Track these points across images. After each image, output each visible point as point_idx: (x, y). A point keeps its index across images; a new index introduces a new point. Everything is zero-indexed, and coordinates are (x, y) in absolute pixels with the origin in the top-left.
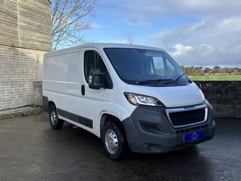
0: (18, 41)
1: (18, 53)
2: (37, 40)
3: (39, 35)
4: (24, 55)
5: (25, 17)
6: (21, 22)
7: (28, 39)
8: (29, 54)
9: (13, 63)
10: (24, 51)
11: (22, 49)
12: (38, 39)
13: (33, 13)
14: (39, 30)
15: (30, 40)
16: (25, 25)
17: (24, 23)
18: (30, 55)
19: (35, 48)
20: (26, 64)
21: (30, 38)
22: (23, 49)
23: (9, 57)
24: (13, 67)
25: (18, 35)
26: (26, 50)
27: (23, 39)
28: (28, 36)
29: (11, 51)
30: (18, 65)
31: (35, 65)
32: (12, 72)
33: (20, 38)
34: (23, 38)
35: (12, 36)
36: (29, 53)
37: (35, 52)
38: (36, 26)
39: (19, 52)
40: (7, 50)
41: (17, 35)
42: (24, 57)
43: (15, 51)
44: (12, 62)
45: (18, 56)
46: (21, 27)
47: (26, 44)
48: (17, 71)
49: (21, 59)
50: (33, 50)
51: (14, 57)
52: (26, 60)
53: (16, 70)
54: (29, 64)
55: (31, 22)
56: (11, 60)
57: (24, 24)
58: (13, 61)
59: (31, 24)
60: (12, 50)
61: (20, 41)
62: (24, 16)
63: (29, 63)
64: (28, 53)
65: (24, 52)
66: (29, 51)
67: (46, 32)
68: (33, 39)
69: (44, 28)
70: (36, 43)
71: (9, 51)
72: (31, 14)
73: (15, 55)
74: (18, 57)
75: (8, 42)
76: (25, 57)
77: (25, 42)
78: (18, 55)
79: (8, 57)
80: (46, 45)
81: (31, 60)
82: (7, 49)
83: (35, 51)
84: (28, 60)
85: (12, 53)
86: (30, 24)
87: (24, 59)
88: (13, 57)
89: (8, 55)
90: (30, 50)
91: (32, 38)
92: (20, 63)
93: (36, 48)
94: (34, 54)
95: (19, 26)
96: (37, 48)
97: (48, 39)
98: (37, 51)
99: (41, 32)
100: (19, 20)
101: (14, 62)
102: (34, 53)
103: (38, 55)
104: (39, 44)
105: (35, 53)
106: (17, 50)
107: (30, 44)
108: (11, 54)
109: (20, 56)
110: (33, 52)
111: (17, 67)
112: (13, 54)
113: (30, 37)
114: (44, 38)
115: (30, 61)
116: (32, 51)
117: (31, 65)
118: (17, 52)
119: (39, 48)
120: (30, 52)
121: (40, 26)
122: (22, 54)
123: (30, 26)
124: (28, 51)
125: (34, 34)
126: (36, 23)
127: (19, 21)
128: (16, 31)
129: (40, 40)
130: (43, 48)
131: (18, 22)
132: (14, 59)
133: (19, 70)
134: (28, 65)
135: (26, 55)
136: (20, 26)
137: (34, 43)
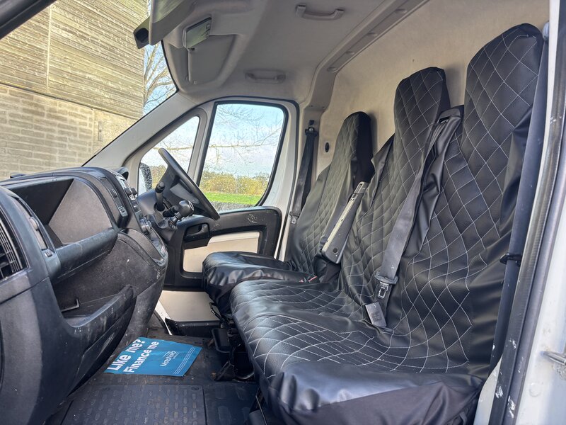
0: (42, 75)
1: (40, 110)
2: (100, 83)
3: (108, 71)
4: (58, 118)
5: (70, 16)
6: (59, 27)
7: (74, 77)
8: (73, 118)
9: (20, 135)
10: (60, 106)
11: (53, 100)
12: (105, 82)
13: (95, 10)
14: (109, 58)
15: (82, 79)
16: (69, 37)
17: (66, 30)
18: (78, 120)
19: (94, 104)
20: (63, 142)
21: (81, 73)
22: (58, 101)
23: (12, 119)
24: (21, 146)
25: (45, 61)
26: (65, 106)
27: (57, 72)
28: (76, 69)
29: (17, 101)
30: (37, 141)
31: (90, 150)
32: (15, 160)
33: (51, 69)
34: (60, 71)
35: (25, 60)
36: (76, 115)
37: (94, 114)
38: (102, 46)
39: (42, 107)
40: (5, 98)
41: (42, 60)
42: (58, 122)
43: (31, 104)
44: (18, 131)
45: (38, 117)
46: (57, 42)
47: (66, 87)
48: (34, 159)
49: (49, 127)
50: (89, 110)
51: (27, 118)
52: (62, 133)
53: (29, 155)
54: (72, 144)
55: (88, 33)
56: (17, 128)
57: (65, 34)
58: (21, 128)
59: (87, 37)
60: (21, 99)
61: (49, 78)
62: (69, 13)
63: (72, 141)
64: (71, 114)
65: (58, 108)
66: (76, 109)
67: (129, 68)
68: (89, 79)
69: (124, 56)
70: (96, 90)
71: (11, 99)
72: (90, 11)
73: (30, 115)
74: (37, 121)
75: (12, 75)
76: (62, 123)
77: (66, 83)
78: (41, 114)
79: (8, 118)
80: (126, 100)
81: (78, 132)
82: (7, 95)
83: (93, 111)
84: (68, 134)
85: (20, 106)
86: (85, 39)
87: (56, 129)
88: (23, 117)
89: (8, 111)
90: (80, 108)
91: (88, 75)
92: (45, 139)
93: (97, 104)
94: (91, 119)
95: (49, 36)
96: (101, 105)
97: (132, 86)
98: (100, 112)
99: (114, 65)
100: (51, 21)
101: (24, 132)
102: (88, 116)
103: (100, 122)
104: (107, 96)
105: (93, 116)
106: (38, 100)
107: (80, 91)
108: (16, 108)
109: (45, 119)
110: (86, 113)
111: (33, 147)
112: (24, 110)
113: (83, 72)
114: (122, 81)
115: (75, 135)
116: (82, 111)
117: (78, 148)
118: (36, 105)
119: (104, 107)
120: (79, 113)
121: (112, 49)
122: (52, 114)
123: (85, 43)
124: (72, 108)
125: (93, 66)
126: (101, 37)
127: (53, 24)
128: (41, 50)
129: (110, 84)
130: (118, 108)
131: (47, 26)
132: (25, 125)
133: (38, 156)
134: (70, 147)
135: (65, 120)
136: (53, 38)
137: (90, 88)
